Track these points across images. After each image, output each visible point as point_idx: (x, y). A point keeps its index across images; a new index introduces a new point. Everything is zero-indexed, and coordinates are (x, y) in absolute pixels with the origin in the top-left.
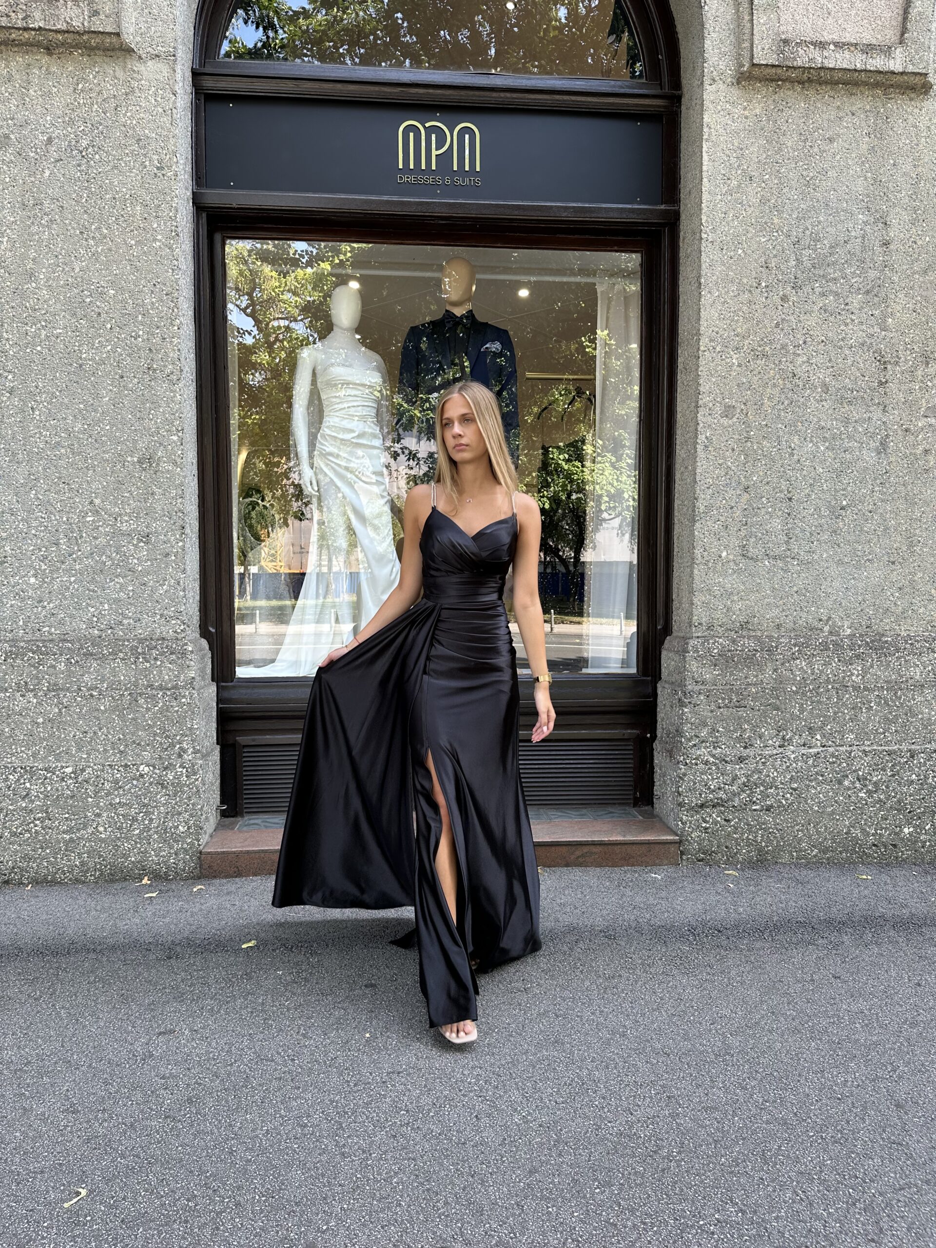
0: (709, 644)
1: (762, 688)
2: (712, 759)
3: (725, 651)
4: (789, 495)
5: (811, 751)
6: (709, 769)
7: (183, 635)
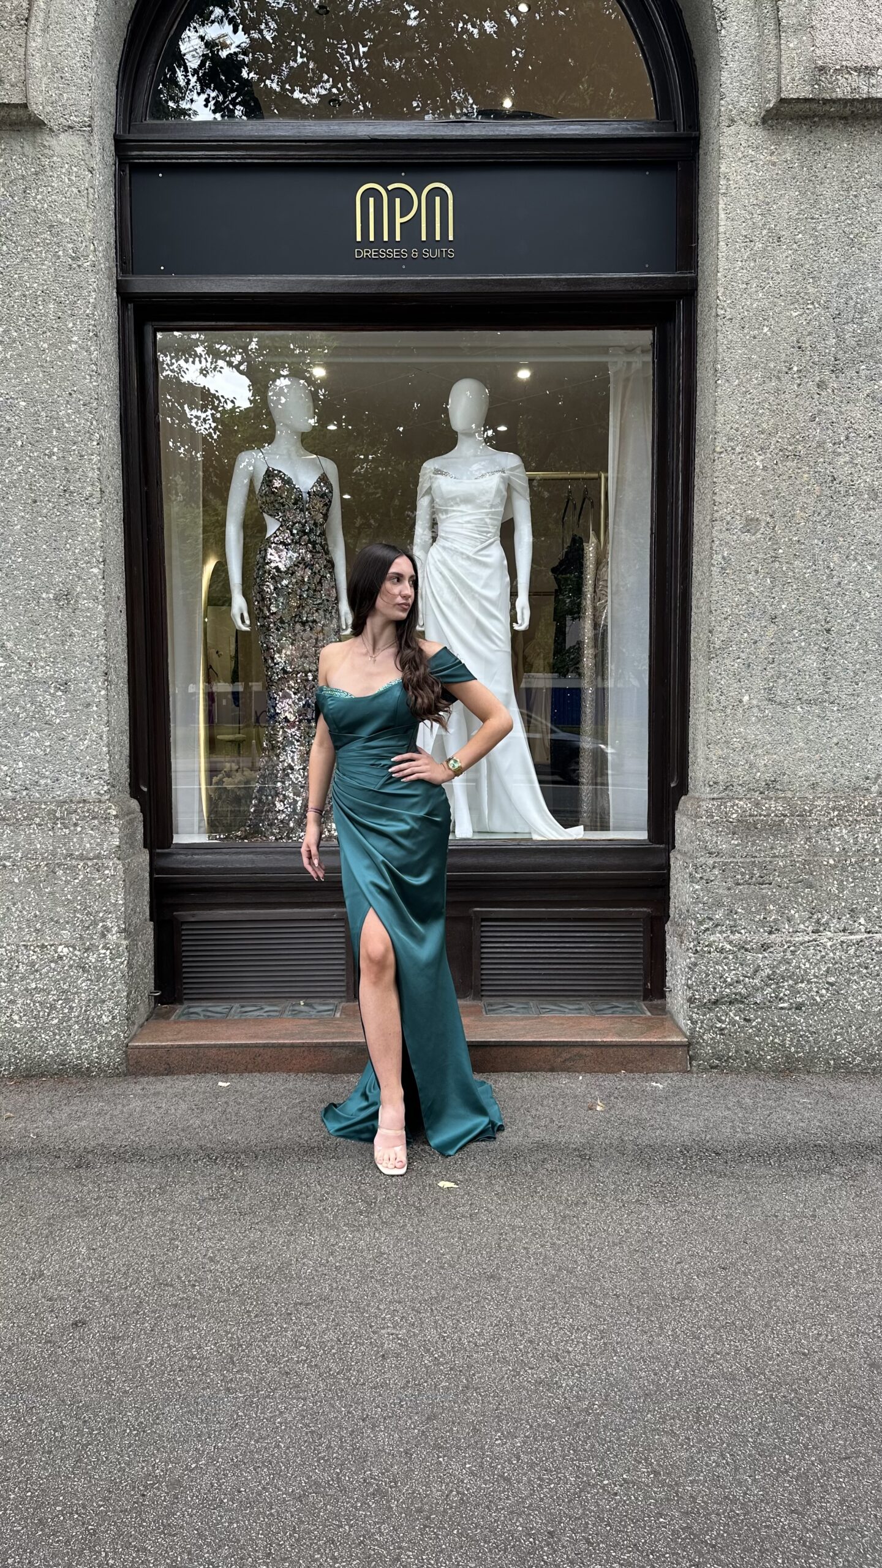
0: (726, 808)
1: (791, 861)
2: (728, 946)
3: (746, 816)
4: (827, 626)
5: (852, 937)
6: (725, 958)
7: (107, 797)
